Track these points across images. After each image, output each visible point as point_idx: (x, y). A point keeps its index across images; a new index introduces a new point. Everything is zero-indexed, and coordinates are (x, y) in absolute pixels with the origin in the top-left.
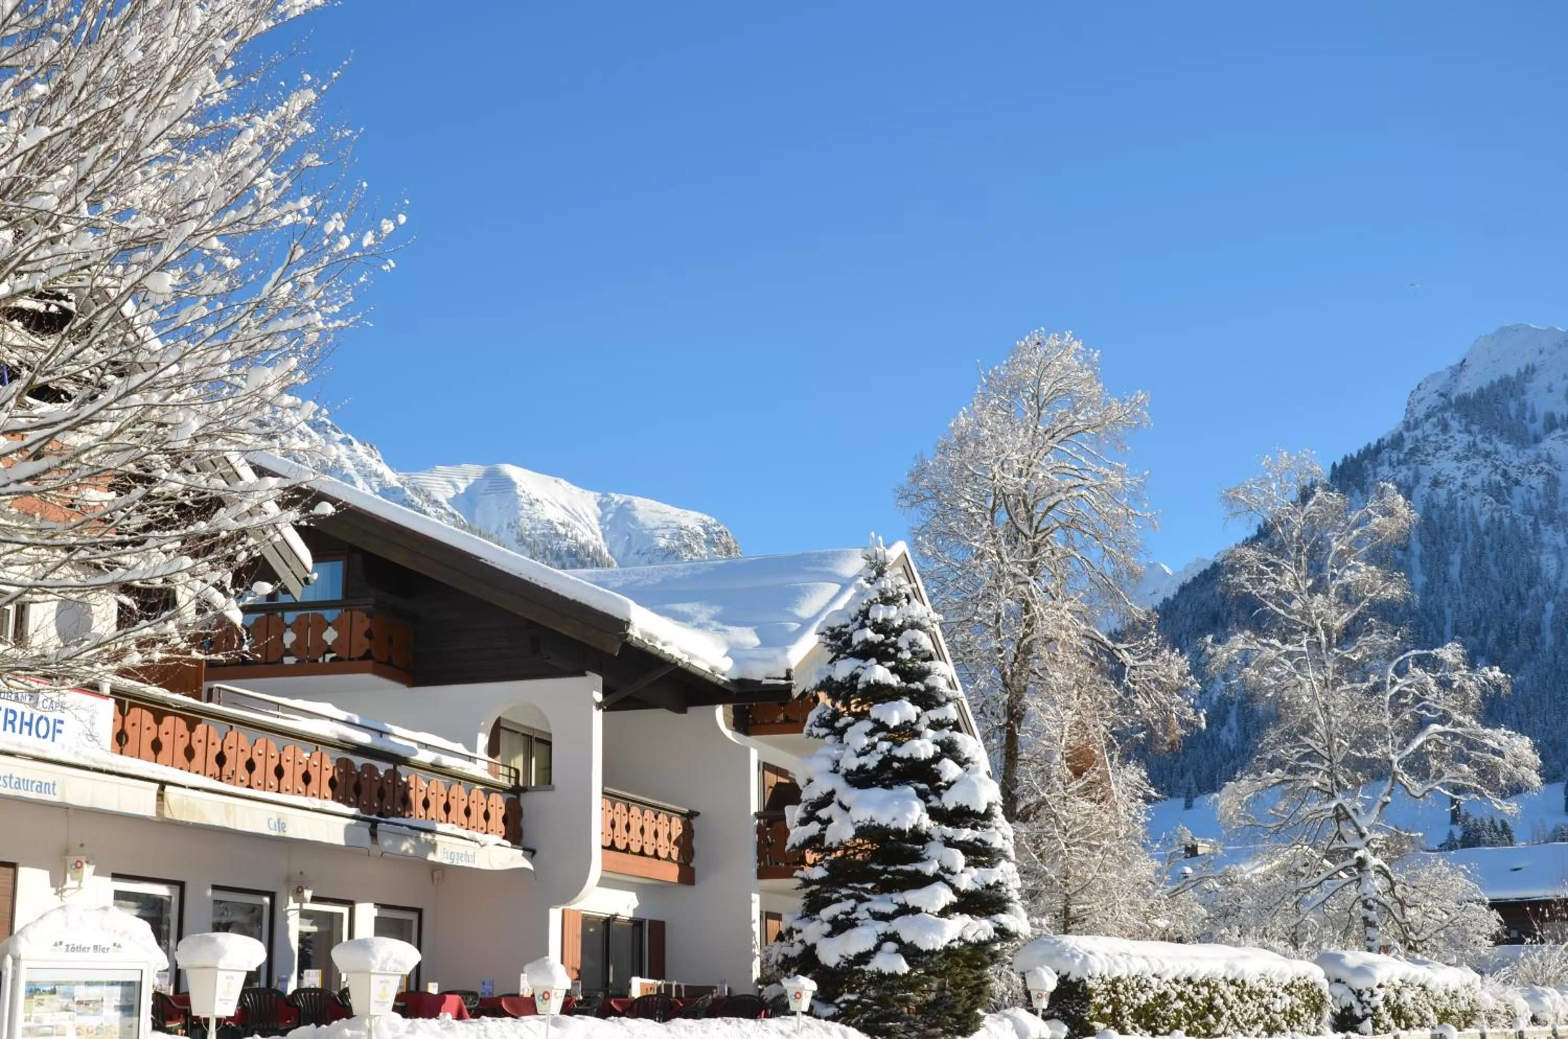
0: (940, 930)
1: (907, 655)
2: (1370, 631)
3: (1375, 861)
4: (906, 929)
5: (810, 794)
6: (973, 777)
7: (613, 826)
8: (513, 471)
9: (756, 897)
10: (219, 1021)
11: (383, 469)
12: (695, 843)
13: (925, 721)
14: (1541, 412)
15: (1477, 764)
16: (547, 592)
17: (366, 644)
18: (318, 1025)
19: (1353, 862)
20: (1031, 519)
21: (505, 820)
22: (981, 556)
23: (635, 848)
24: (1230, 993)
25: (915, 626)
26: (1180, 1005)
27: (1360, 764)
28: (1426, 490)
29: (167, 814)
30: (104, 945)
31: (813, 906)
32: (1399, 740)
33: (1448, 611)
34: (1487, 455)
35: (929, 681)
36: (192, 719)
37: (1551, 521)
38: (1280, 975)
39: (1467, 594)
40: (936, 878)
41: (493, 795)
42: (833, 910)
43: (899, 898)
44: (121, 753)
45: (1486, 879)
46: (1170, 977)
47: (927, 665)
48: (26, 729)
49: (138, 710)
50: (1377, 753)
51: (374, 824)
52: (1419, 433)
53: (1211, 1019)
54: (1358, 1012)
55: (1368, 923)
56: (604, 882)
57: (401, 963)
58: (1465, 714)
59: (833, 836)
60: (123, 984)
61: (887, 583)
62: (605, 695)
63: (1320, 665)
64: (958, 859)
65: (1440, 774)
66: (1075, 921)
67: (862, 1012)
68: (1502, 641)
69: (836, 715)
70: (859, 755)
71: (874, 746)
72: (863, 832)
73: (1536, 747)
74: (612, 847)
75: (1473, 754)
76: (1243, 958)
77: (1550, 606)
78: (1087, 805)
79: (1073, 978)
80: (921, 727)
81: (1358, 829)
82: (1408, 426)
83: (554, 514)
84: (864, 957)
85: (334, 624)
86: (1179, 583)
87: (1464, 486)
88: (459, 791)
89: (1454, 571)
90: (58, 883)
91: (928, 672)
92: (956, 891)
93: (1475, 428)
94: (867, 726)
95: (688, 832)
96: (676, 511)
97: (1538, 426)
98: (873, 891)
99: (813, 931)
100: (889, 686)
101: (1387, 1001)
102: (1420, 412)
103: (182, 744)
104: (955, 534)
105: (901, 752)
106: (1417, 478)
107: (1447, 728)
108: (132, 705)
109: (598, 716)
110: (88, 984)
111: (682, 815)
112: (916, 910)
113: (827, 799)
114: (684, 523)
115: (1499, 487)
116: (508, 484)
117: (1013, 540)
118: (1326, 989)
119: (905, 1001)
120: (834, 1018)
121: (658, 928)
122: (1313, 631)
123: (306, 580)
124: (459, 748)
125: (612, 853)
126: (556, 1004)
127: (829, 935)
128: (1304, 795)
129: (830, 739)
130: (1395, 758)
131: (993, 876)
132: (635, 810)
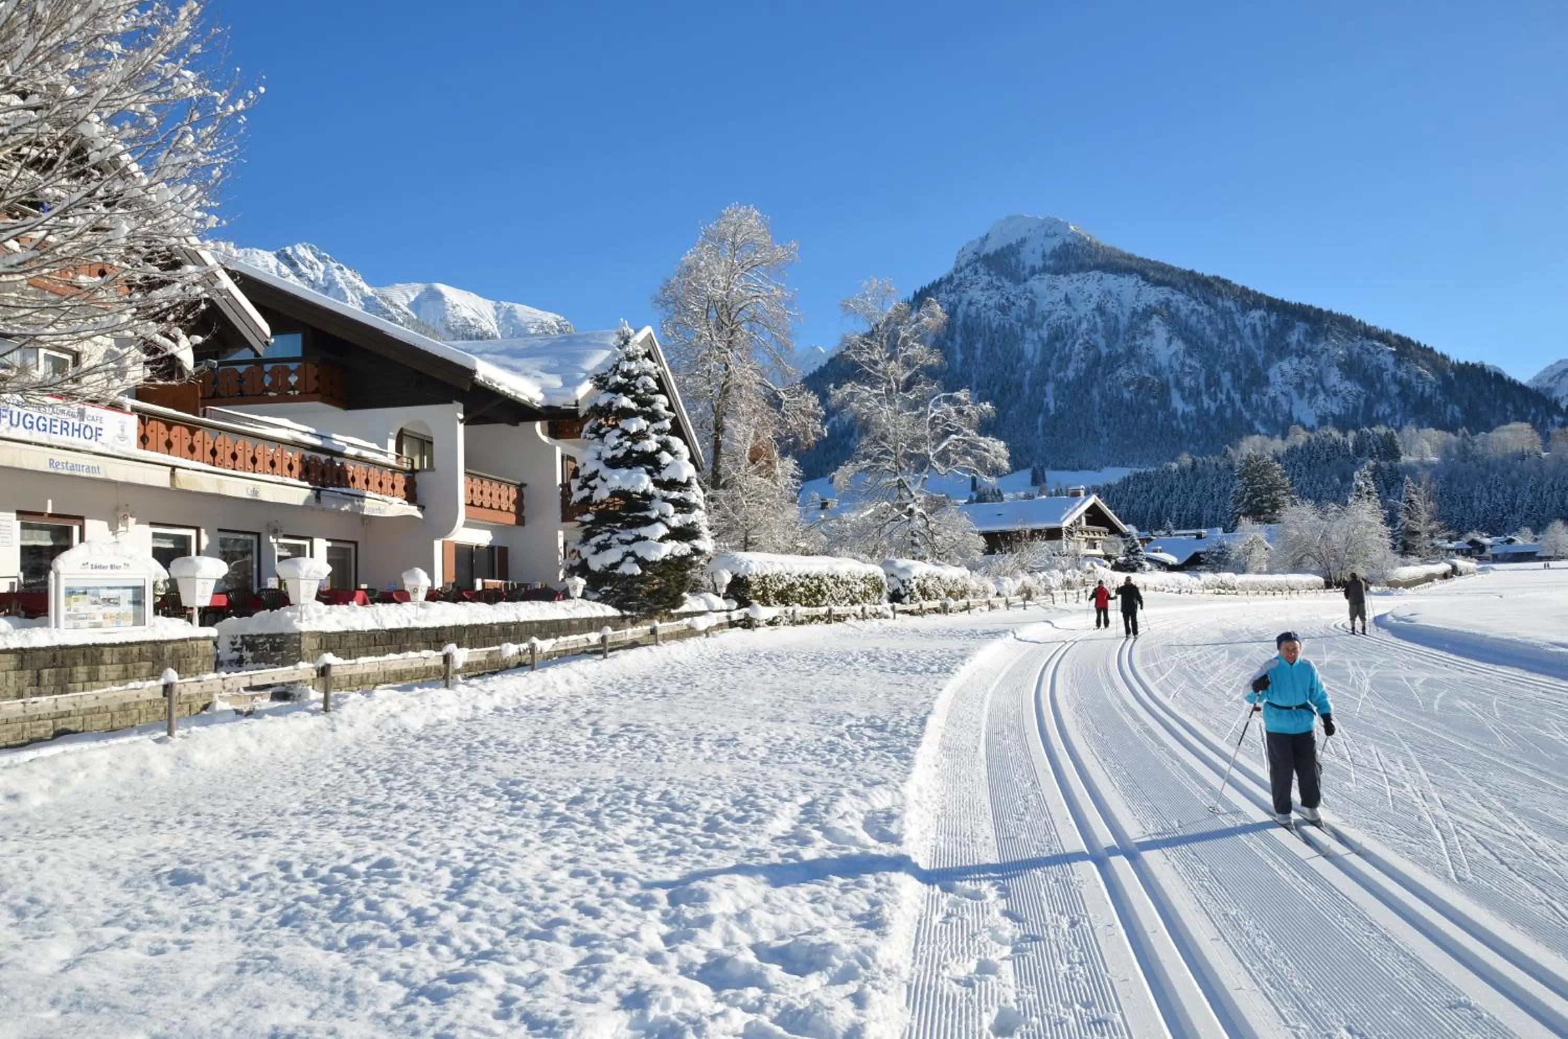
0: (658, 549)
1: (641, 391)
2: (919, 383)
3: (918, 510)
4: (640, 549)
5: (585, 472)
6: (679, 462)
7: (472, 491)
8: (442, 288)
9: (561, 533)
10: (200, 609)
11: (362, 285)
12: (525, 502)
13: (652, 429)
14: (1028, 264)
15: (975, 457)
16: (425, 353)
17: (316, 384)
18: (272, 610)
19: (906, 511)
20: (729, 315)
21: (405, 489)
22: (701, 337)
23: (487, 505)
24: (830, 583)
25: (647, 374)
26: (802, 589)
27: (911, 457)
28: (964, 308)
29: (178, 486)
30: (117, 564)
31: (588, 536)
32: (933, 443)
33: (974, 376)
34: (998, 288)
35: (654, 406)
36: (193, 428)
37: (1031, 326)
38: (859, 572)
39: (984, 365)
40: (658, 520)
41: (397, 475)
42: (598, 539)
43: (635, 531)
44: (144, 448)
45: (977, 521)
46: (796, 574)
47: (653, 397)
48: (76, 433)
49: (154, 423)
50: (922, 451)
51: (319, 491)
52: (962, 275)
53: (819, 597)
54: (902, 592)
55: (914, 544)
56: (467, 525)
57: (319, 573)
58: (970, 428)
59: (597, 497)
60: (134, 588)
61: (630, 348)
62: (465, 414)
63: (892, 402)
64: (671, 509)
65: (955, 462)
66: (751, 544)
67: (614, 596)
68: (1003, 392)
69: (600, 426)
70: (613, 449)
71: (621, 444)
72: (614, 494)
73: (1007, 447)
74: (472, 504)
75: (974, 451)
76: (838, 563)
77: (1028, 373)
78: (759, 479)
79: (740, 576)
80: (649, 433)
81: (910, 492)
82: (956, 271)
83: (467, 313)
84: (615, 566)
85: (296, 372)
86: (828, 357)
87: (985, 305)
88: (374, 472)
89: (978, 352)
90: (113, 529)
91: (653, 402)
92: (669, 527)
93: (992, 273)
94: (617, 432)
95: (520, 495)
96: (539, 312)
97: (1026, 272)
98: (621, 528)
99: (586, 551)
100: (631, 410)
101: (918, 586)
102: (963, 263)
103: (186, 443)
104: (686, 324)
105: (638, 448)
106: (960, 301)
107: (960, 437)
108: (150, 419)
109: (461, 428)
110: (109, 588)
111: (516, 485)
112: (645, 539)
113: (594, 475)
114: (545, 320)
115: (1004, 307)
116: (439, 296)
117: (719, 328)
118: (884, 580)
119: (639, 590)
120: (598, 600)
121: (503, 551)
122: (889, 382)
123: (267, 343)
124: (374, 446)
125: (472, 508)
126: (422, 595)
127: (596, 553)
128: (882, 474)
129: (596, 440)
130: (931, 454)
131: (691, 518)
132: (486, 483)
